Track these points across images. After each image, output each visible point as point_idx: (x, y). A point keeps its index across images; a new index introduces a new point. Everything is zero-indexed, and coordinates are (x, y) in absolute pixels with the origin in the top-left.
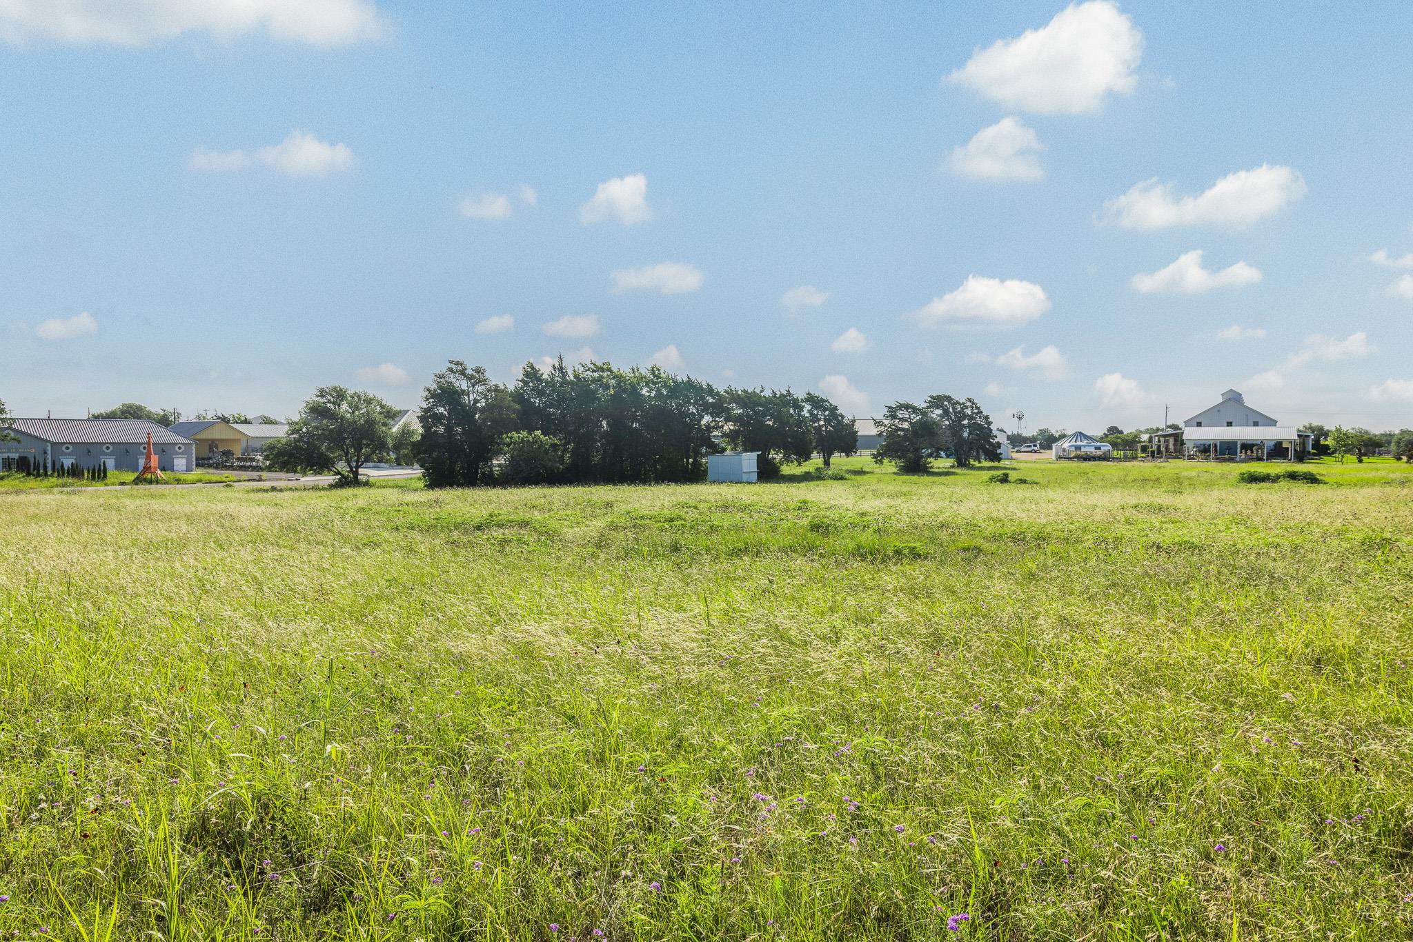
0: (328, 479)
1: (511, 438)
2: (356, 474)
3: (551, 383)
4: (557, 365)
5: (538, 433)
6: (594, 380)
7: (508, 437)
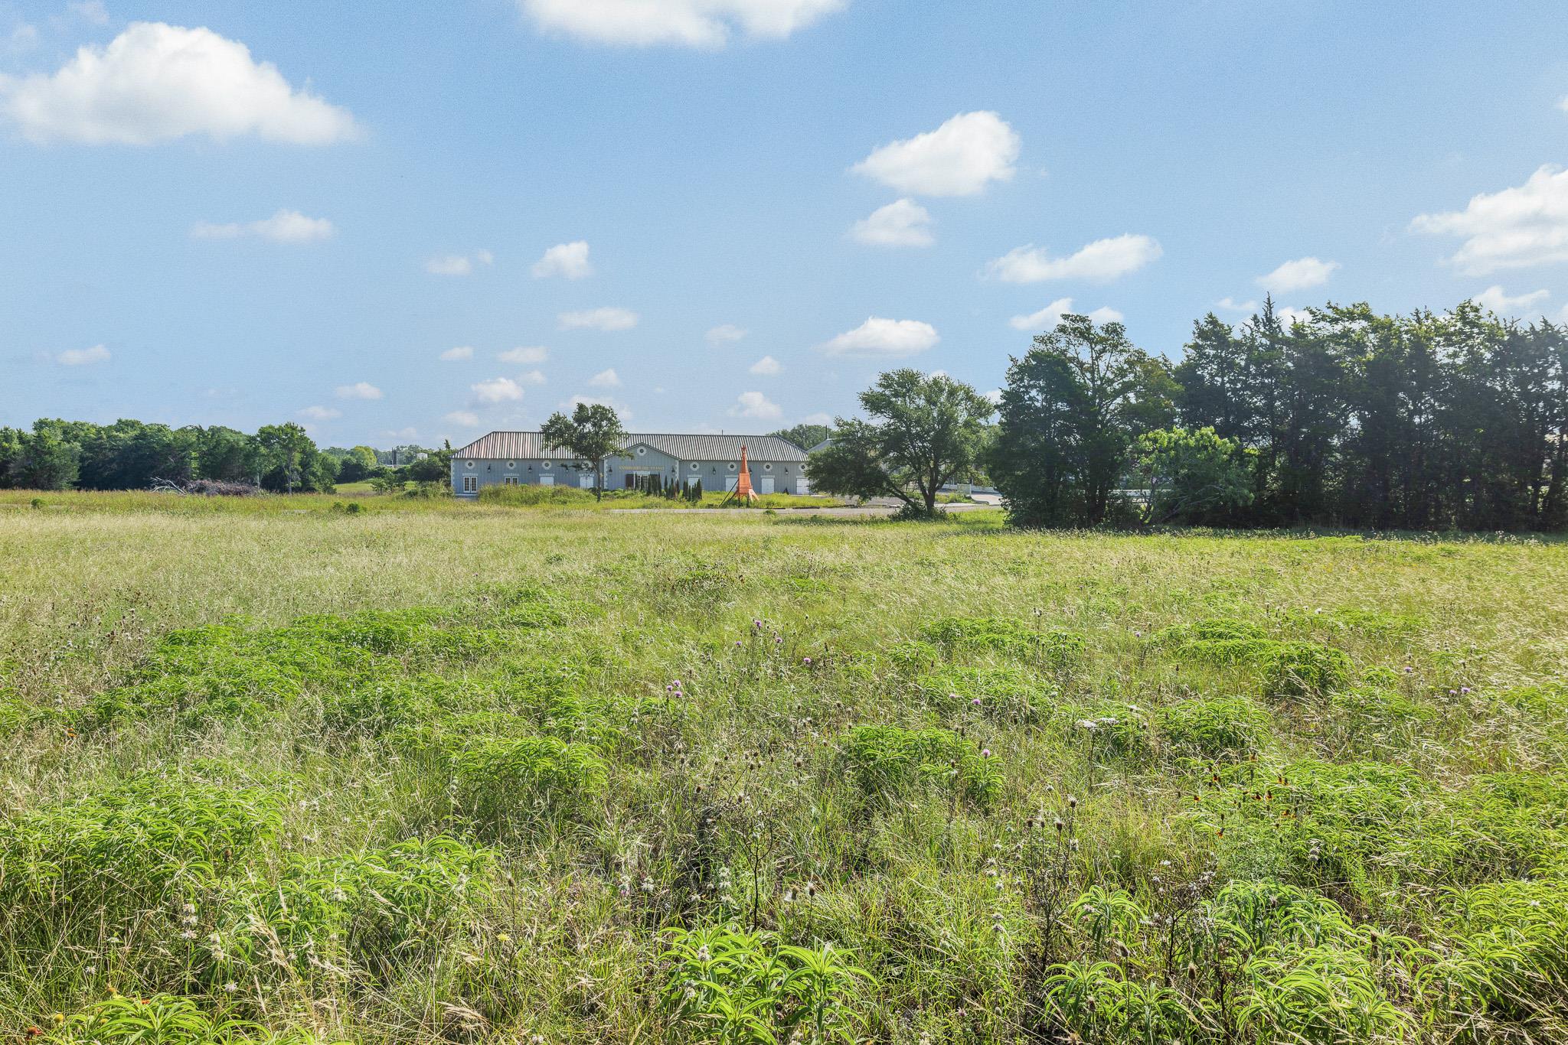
0: (884, 506)
1: (1155, 441)
2: (930, 500)
3: (1247, 346)
4: (1261, 316)
5: (1208, 430)
6: (1335, 338)
7: (1147, 438)
